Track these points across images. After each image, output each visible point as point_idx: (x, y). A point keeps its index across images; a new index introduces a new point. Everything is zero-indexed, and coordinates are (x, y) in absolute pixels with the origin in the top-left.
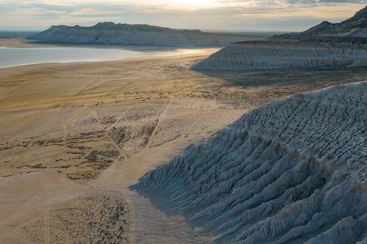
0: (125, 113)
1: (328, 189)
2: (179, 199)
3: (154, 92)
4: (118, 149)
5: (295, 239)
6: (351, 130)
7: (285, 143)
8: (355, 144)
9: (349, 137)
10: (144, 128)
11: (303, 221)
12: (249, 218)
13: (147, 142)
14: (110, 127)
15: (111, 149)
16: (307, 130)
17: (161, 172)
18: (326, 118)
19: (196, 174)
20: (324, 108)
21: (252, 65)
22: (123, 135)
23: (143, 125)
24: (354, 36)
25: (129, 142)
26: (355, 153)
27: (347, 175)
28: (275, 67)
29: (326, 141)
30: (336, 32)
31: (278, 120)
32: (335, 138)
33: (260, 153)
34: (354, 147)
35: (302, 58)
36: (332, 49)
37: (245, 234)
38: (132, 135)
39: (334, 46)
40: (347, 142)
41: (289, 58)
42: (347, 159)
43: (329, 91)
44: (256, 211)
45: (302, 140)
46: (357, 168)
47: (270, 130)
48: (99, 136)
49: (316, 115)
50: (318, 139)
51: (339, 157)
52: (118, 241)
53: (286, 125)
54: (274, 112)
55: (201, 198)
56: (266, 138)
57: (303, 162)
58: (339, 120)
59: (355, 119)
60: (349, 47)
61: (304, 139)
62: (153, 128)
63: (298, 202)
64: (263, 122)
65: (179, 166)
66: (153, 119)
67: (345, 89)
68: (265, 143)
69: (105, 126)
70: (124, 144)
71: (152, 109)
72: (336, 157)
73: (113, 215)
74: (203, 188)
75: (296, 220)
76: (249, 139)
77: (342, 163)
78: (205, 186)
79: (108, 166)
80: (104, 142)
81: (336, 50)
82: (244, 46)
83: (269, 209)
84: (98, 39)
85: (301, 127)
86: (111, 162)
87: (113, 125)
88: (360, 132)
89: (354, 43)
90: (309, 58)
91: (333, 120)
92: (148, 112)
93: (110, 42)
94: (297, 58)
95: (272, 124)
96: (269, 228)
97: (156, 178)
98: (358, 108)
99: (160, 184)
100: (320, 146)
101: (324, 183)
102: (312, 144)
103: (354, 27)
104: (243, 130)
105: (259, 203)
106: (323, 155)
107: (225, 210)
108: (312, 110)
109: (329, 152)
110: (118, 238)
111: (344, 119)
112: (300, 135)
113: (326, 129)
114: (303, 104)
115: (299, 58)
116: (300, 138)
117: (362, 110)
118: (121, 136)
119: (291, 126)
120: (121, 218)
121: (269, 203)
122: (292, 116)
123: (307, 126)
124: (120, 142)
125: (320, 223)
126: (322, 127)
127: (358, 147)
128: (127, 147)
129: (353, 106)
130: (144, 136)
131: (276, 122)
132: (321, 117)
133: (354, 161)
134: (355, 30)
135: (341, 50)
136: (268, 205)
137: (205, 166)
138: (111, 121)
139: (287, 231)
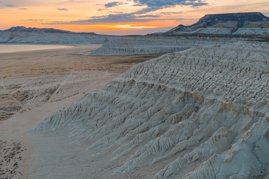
0: (30, 81)
1: (202, 112)
2: (76, 135)
3: (57, 68)
4: (20, 104)
5: (181, 151)
6: (212, 71)
7: (164, 84)
8: (216, 79)
9: (212, 76)
10: (47, 90)
11: (186, 137)
12: (140, 141)
13: (48, 99)
14: (14, 91)
15: (13, 105)
16: (180, 74)
17: (60, 116)
18: (193, 66)
19: (92, 114)
20: (190, 61)
21: (134, 51)
22: (27, 95)
23: (46, 88)
24: (200, 33)
25: (32, 100)
26: (218, 85)
27: (215, 100)
28: (150, 53)
29: (195, 80)
30: (188, 31)
31: (157, 70)
32: (202, 77)
33: (146, 94)
34: (217, 81)
35: (168, 47)
36: (187, 41)
37: (138, 153)
38: (35, 95)
39: (188, 39)
40: (210, 79)
41: (159, 47)
42: (213, 89)
43: (192, 51)
44: (146, 134)
45: (178, 81)
46: (222, 94)
47: (152, 77)
48: (3, 98)
49: (186, 65)
50: (189, 79)
51: (207, 88)
52: (10, 175)
53: (163, 72)
54: (153, 65)
55: (97, 131)
56: (149, 82)
57: (180, 95)
58: (202, 67)
59: (213, 66)
60: (198, 39)
61: (179, 80)
62: (55, 90)
63: (180, 123)
64: (146, 72)
65: (77, 110)
66: (55, 84)
67: (203, 49)
68: (149, 86)
69: (10, 91)
70: (27, 101)
71: (55, 78)
72: (205, 89)
73: (8, 154)
74: (98, 124)
75: (180, 137)
76: (136, 85)
77: (210, 92)
78: (101, 121)
79: (9, 117)
80: (8, 101)
81: (190, 41)
82: (127, 38)
83: (157, 132)
84: (11, 39)
85: (175, 73)
86: (13, 114)
87: (18, 90)
88: (218, 72)
89: (200, 36)
90: (173, 47)
91: (198, 67)
92: (51, 80)
93: (22, 41)
94: (165, 47)
95: (153, 72)
96: (159, 146)
97: (55, 121)
98: (214, 59)
99: (59, 125)
100: (191, 83)
101: (198, 110)
102: (186, 82)
103: (199, 27)
104: (131, 79)
105: (148, 129)
106: (195, 89)
107: (119, 138)
108: (182, 62)
109: (199, 86)
110: (11, 173)
111: (205, 66)
112: (175, 78)
113: (194, 73)
114: (175, 59)
115: (166, 47)
116: (175, 80)
117: (217, 60)
118: (25, 96)
119: (167, 73)
120: (17, 156)
121: (157, 128)
122: (168, 66)
123: (180, 72)
124: (23, 100)
125: (199, 137)
126: (191, 72)
127: (219, 81)
128: (29, 103)
129: (210, 58)
130: (46, 95)
131: (156, 71)
132: (189, 66)
133: (218, 90)
134: (200, 29)
135: (193, 41)
136: (156, 129)
137: (100, 107)
138: (17, 87)
139: (173, 146)
